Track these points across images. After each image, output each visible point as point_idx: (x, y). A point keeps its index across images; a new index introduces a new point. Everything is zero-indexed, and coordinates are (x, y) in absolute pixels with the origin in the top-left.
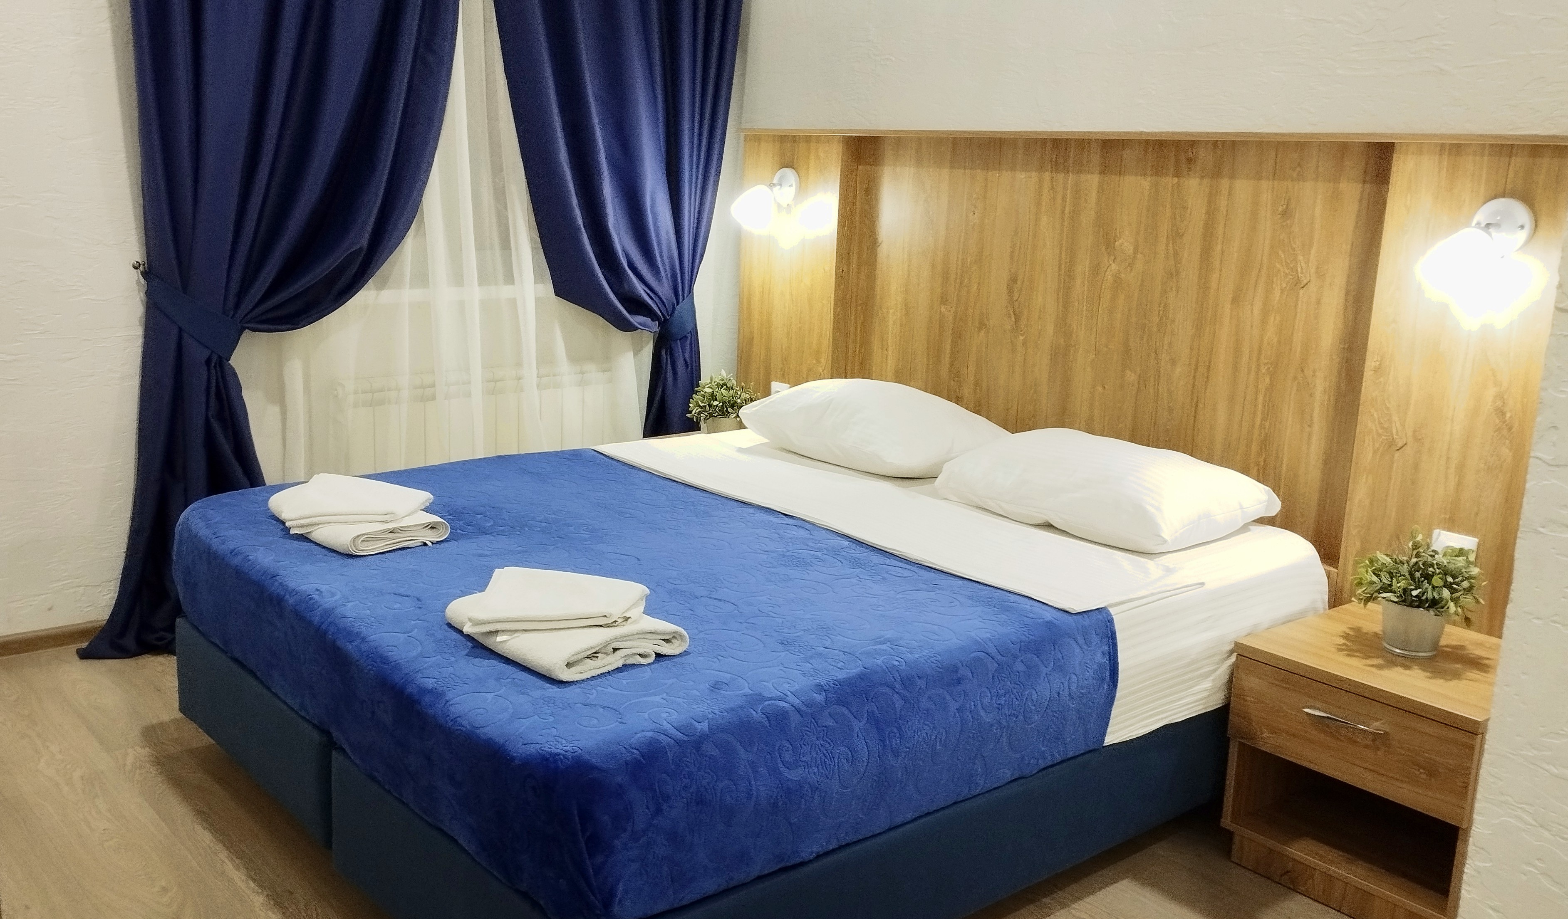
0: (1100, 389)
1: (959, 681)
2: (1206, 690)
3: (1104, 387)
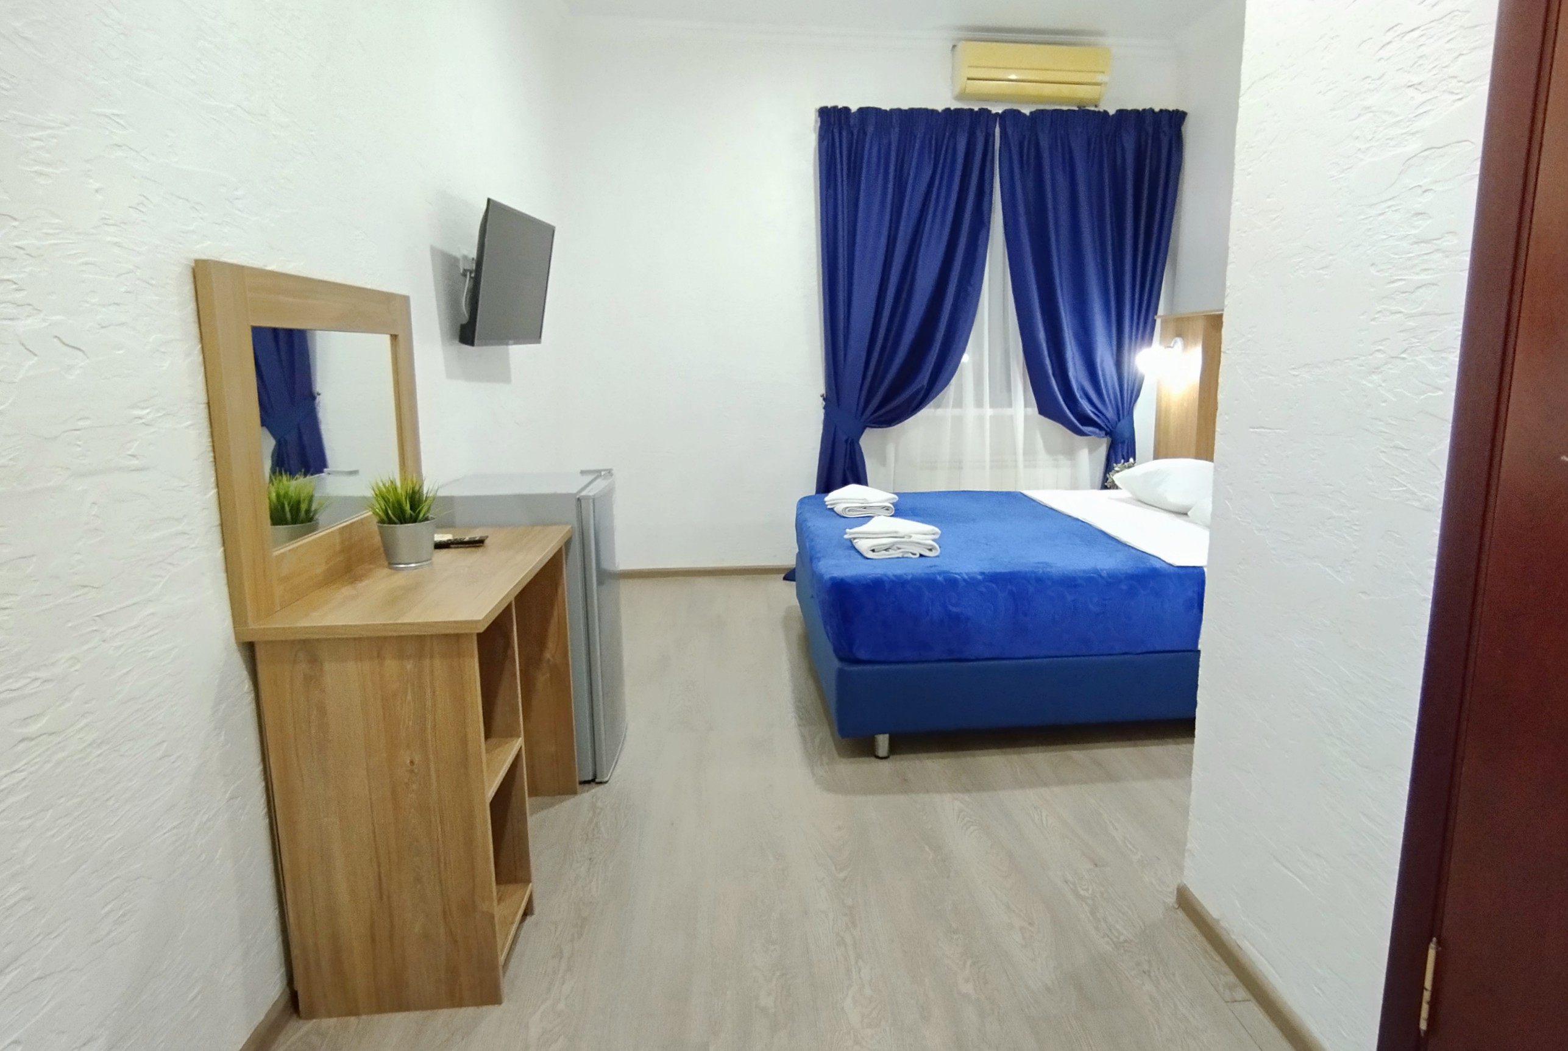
1: (1076, 587)
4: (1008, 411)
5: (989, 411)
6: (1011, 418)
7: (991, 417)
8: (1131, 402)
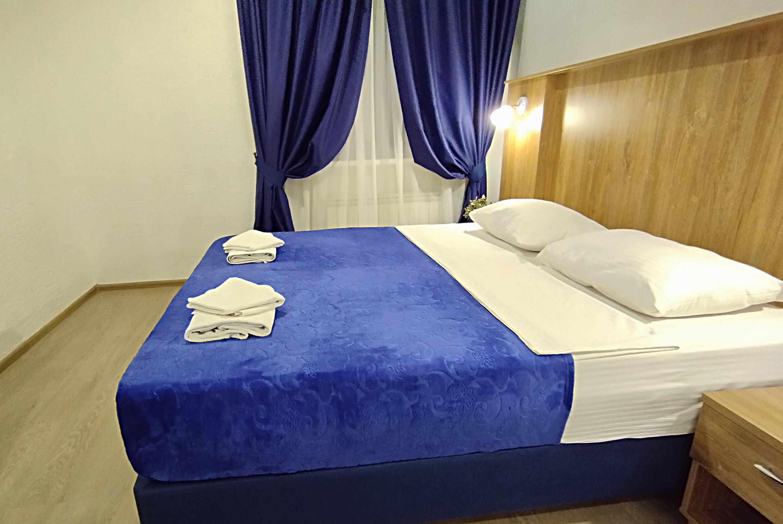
0: (673, 207)
1: (416, 388)
2: (671, 422)
3: (676, 206)
4: (391, 161)
5: (376, 162)
6: (394, 166)
7: (377, 166)
8: (484, 151)
